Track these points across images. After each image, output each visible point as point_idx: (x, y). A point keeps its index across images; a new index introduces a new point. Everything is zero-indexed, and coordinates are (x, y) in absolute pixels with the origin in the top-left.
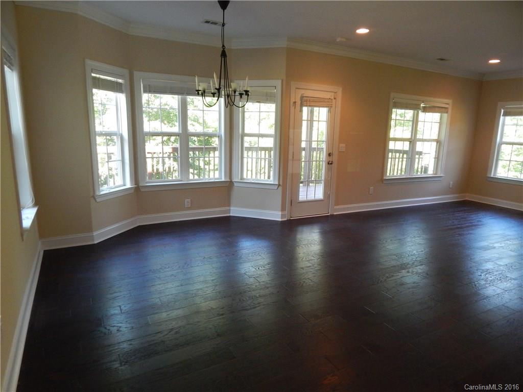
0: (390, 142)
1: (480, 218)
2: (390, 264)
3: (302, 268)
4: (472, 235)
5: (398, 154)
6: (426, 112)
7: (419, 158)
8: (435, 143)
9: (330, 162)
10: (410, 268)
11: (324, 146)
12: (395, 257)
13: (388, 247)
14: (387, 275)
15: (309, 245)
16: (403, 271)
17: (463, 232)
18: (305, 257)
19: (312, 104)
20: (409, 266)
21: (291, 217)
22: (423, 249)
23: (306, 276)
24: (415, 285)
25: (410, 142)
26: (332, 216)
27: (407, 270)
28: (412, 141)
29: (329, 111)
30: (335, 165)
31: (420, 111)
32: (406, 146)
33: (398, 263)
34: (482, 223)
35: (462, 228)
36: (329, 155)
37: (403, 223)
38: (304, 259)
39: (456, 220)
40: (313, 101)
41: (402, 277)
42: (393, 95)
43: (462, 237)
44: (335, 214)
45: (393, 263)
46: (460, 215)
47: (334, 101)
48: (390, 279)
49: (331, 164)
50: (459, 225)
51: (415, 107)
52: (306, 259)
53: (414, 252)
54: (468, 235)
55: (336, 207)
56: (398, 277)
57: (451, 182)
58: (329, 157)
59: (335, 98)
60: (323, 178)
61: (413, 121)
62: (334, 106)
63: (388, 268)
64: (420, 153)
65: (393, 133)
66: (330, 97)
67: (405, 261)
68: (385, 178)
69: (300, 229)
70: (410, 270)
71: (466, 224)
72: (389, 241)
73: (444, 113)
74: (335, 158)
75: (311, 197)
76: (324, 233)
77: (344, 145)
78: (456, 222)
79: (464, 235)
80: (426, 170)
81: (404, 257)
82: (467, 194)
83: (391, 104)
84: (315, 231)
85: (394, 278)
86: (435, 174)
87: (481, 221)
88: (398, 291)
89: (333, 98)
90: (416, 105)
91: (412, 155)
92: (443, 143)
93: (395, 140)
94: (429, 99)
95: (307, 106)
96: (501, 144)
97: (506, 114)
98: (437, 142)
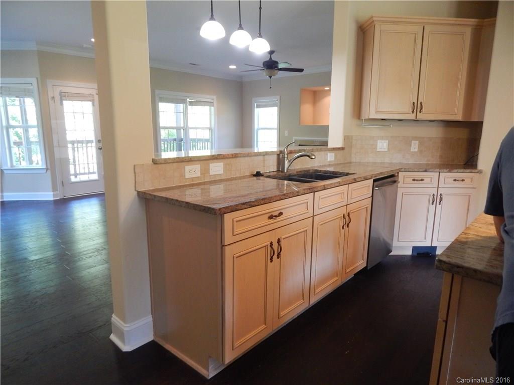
0: (162, 130)
6: (194, 105)
9: (101, 148)
21: (64, 197)
28: (185, 129)
29: (93, 104)
31: (188, 105)
36: (99, 141)
40: (72, 96)
42: (157, 92)
47: (96, 96)
51: (182, 102)
58: (99, 144)
59: (97, 94)
61: (183, 113)
62: (96, 100)
73: (212, 106)
83: (157, 99)
89: (94, 93)
90: (182, 100)
91: (186, 140)
92: (214, 130)
93: (167, 128)
94: (193, 95)
95: (66, 100)
96: (258, 129)
97: (258, 107)
98: (210, 129)
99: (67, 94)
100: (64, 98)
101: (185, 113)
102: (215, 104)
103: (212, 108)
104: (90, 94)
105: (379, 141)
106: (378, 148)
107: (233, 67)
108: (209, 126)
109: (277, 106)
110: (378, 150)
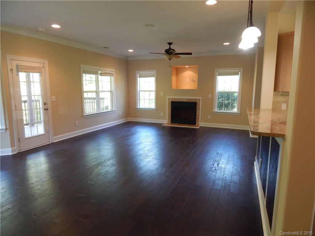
0: (84, 93)
1: (135, 129)
2: (92, 164)
3: (32, 184)
4: (133, 139)
5: (91, 100)
6: (102, 76)
7: (103, 102)
8: (110, 92)
9: (46, 109)
10: (103, 164)
11: (40, 98)
12: (94, 160)
13: (90, 155)
14: (91, 171)
15: (37, 167)
16: (100, 166)
17: (128, 138)
18: (34, 176)
19: (28, 70)
20: (103, 163)
21: (20, 150)
22: (109, 152)
23: (35, 188)
24: (107, 172)
25: (96, 93)
26: (53, 143)
27: (101, 166)
28: (97, 92)
29: (41, 75)
30: (50, 111)
31: (99, 75)
32: (94, 95)
33: (97, 163)
34: (136, 131)
35: (128, 136)
36: (45, 104)
37: (98, 139)
38: (33, 177)
39: (125, 132)
40: (27, 69)
41: (99, 170)
42: (82, 66)
43: (128, 141)
44: (54, 142)
45: (94, 164)
46: (127, 129)
47: (43, 69)
48: (93, 173)
49: (47, 110)
50: (126, 134)
51: (96, 73)
52: (35, 176)
53: (105, 154)
54: (131, 139)
55: (54, 137)
56: (97, 171)
57: (121, 113)
58: (45, 106)
59: (43, 67)
60: (42, 120)
61: (96, 81)
62: (43, 72)
63: (91, 167)
64: (103, 99)
65: (85, 88)
66: (40, 66)
67: (100, 161)
68: (84, 115)
69: (29, 157)
70: (103, 165)
71: (129, 133)
72: (90, 151)
73: (112, 76)
74: (49, 106)
75: (35, 133)
76: (48, 156)
77: (54, 97)
78: (125, 133)
79: (129, 139)
80: (107, 108)
81: (99, 159)
82: (129, 118)
83: (82, 71)
84: (41, 156)
85: (95, 172)
86: (112, 110)
87: (135, 131)
88: (97, 179)
89: (42, 67)
90: (96, 72)
91: (98, 100)
92: (113, 92)
93: (87, 92)
94: (102, 68)
95: (22, 72)
96: (140, 92)
97: (140, 77)
98: (111, 92)
99: (23, 67)
100: (20, 70)
101: (97, 81)
102: (114, 75)
103: (112, 77)
104: (39, 67)
105: (282, 104)
106: (282, 108)
107: (131, 51)
108: (110, 90)
109: (154, 77)
110: (282, 109)
